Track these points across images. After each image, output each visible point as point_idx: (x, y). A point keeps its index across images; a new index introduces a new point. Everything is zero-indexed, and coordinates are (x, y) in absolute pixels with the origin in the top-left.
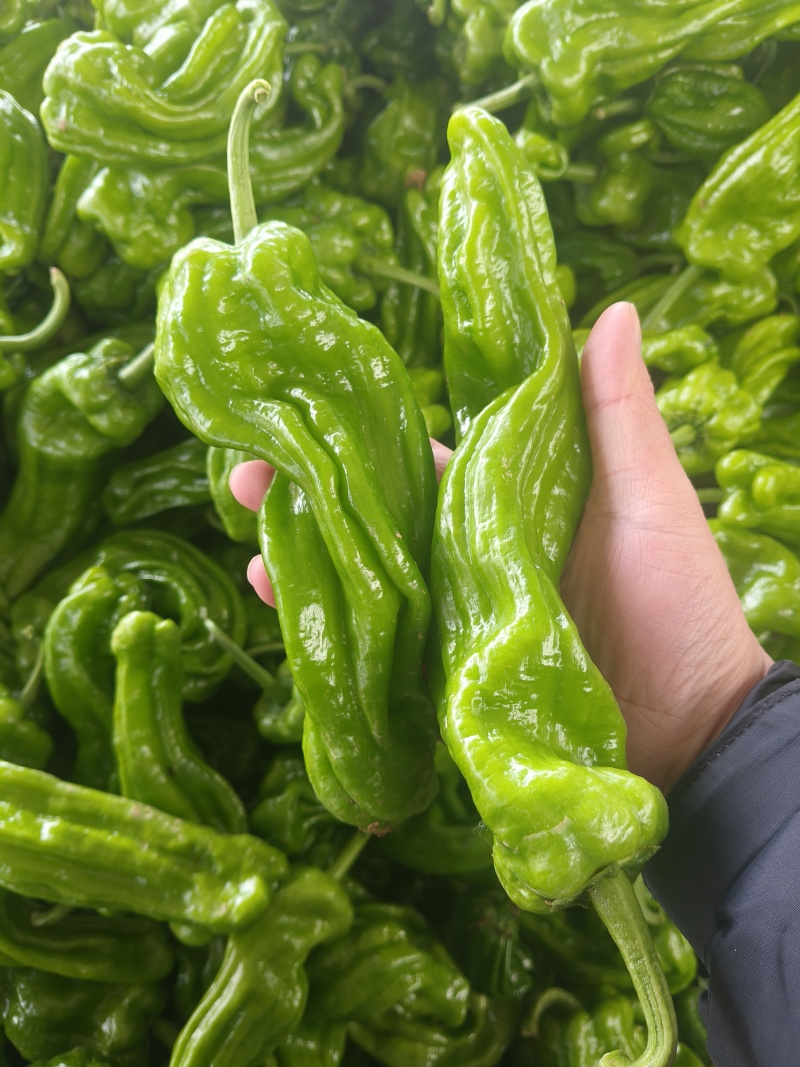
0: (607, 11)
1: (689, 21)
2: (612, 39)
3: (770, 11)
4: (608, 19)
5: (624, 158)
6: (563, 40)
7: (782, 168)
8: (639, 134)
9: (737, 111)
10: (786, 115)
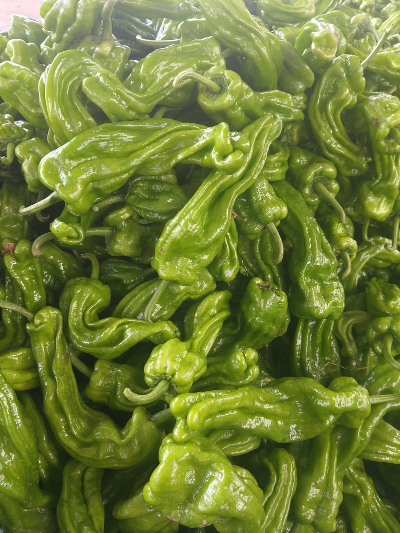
0: (91, 156)
1: (133, 159)
2: (94, 171)
3: (176, 150)
4: (91, 160)
5: (123, 223)
6: (67, 174)
7: (194, 230)
8: (124, 214)
9: (170, 201)
10: (191, 204)
